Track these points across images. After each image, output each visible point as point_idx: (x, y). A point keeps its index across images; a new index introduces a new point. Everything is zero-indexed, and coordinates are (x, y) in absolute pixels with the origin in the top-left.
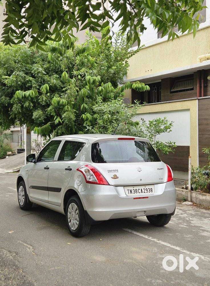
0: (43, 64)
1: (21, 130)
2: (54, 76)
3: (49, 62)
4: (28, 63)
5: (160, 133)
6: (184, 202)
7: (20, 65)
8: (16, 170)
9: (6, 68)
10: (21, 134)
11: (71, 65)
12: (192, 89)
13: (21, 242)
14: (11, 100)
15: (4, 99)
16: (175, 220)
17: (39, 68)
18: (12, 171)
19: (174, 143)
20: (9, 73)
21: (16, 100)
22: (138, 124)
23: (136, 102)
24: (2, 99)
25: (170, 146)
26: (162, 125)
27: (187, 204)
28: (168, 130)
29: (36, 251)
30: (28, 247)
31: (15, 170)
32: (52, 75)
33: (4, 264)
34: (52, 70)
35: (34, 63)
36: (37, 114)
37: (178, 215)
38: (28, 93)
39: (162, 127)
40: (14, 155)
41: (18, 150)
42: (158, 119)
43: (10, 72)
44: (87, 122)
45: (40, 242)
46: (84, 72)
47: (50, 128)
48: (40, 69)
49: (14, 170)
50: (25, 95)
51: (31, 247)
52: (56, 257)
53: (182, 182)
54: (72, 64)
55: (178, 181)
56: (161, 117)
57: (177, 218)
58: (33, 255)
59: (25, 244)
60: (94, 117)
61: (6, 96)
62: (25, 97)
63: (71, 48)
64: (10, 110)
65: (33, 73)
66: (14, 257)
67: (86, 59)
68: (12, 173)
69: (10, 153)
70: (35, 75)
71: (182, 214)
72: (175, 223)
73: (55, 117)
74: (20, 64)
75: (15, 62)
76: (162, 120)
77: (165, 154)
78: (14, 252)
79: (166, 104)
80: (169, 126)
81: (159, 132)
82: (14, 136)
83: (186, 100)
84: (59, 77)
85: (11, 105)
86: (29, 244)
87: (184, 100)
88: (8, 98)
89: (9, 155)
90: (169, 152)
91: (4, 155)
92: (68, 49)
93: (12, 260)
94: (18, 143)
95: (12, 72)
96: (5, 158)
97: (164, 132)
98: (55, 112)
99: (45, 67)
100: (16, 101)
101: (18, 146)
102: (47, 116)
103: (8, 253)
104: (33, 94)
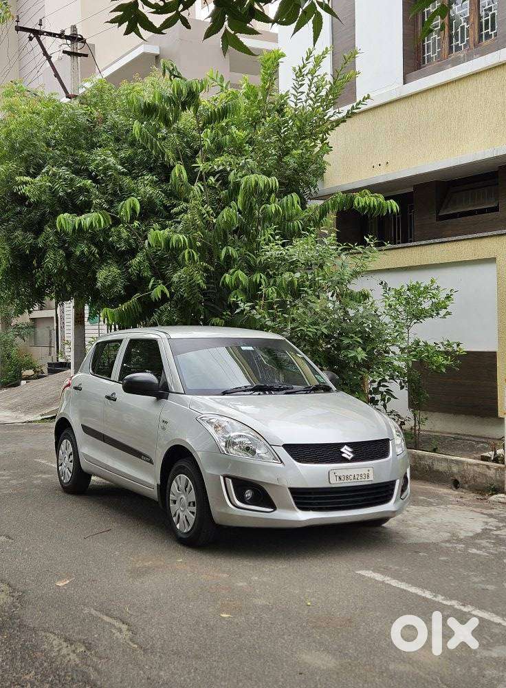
0: (119, 150)
1: (57, 315)
2: (146, 178)
3: (133, 144)
4: (80, 147)
5: (421, 320)
6: (492, 495)
7: (58, 152)
8: (48, 414)
9: (25, 160)
10: (57, 327)
11: (188, 151)
12: (496, 209)
13: (93, 612)
14: (39, 240)
15: (21, 238)
16: (487, 544)
17: (108, 159)
18: (41, 418)
19: (458, 345)
20: (32, 170)
21: (51, 238)
22: (365, 296)
23: (367, 240)
24: (17, 237)
25: (447, 353)
26: (426, 300)
27: (502, 500)
28: (443, 312)
29: (140, 639)
30: (114, 626)
31: (45, 414)
32: (141, 175)
33: (57, 677)
34: (139, 164)
35: (93, 146)
36: (106, 274)
37: (491, 530)
38: (87, 219)
39: (427, 305)
40: (39, 377)
41: (50, 364)
42: (414, 283)
43: (34, 169)
44: (236, 294)
45: (147, 611)
46: (223, 165)
47: (140, 310)
48: (112, 160)
49: (42, 415)
50: (80, 224)
51: (124, 627)
52: (197, 657)
53: (478, 443)
54: (191, 148)
55: (468, 440)
56: (424, 279)
57: (490, 538)
58: (134, 650)
59: (106, 618)
60: (254, 280)
61: (25, 230)
62: (80, 231)
63: (192, 109)
64: (36, 265)
65: (92, 171)
66: (83, 657)
67: (227, 137)
68: (39, 421)
69: (30, 372)
70: (97, 175)
71: (498, 528)
72: (489, 553)
73: (152, 281)
74: (60, 150)
75: (48, 145)
76: (426, 288)
77: (437, 372)
78: (80, 641)
79: (432, 247)
80: (443, 302)
81: (419, 316)
82: (38, 330)
83: (485, 234)
84: (157, 181)
85: (39, 253)
86: (116, 618)
87: (481, 235)
88: (30, 235)
89: (28, 378)
90: (447, 367)
91: (14, 377)
92: (184, 109)
93: (77, 665)
94: (50, 347)
95: (39, 167)
96: (18, 385)
97: (432, 316)
98: (152, 267)
99: (123, 155)
100: (51, 241)
101: (50, 354)
102: (129, 279)
103: (65, 644)
104: (99, 221)
